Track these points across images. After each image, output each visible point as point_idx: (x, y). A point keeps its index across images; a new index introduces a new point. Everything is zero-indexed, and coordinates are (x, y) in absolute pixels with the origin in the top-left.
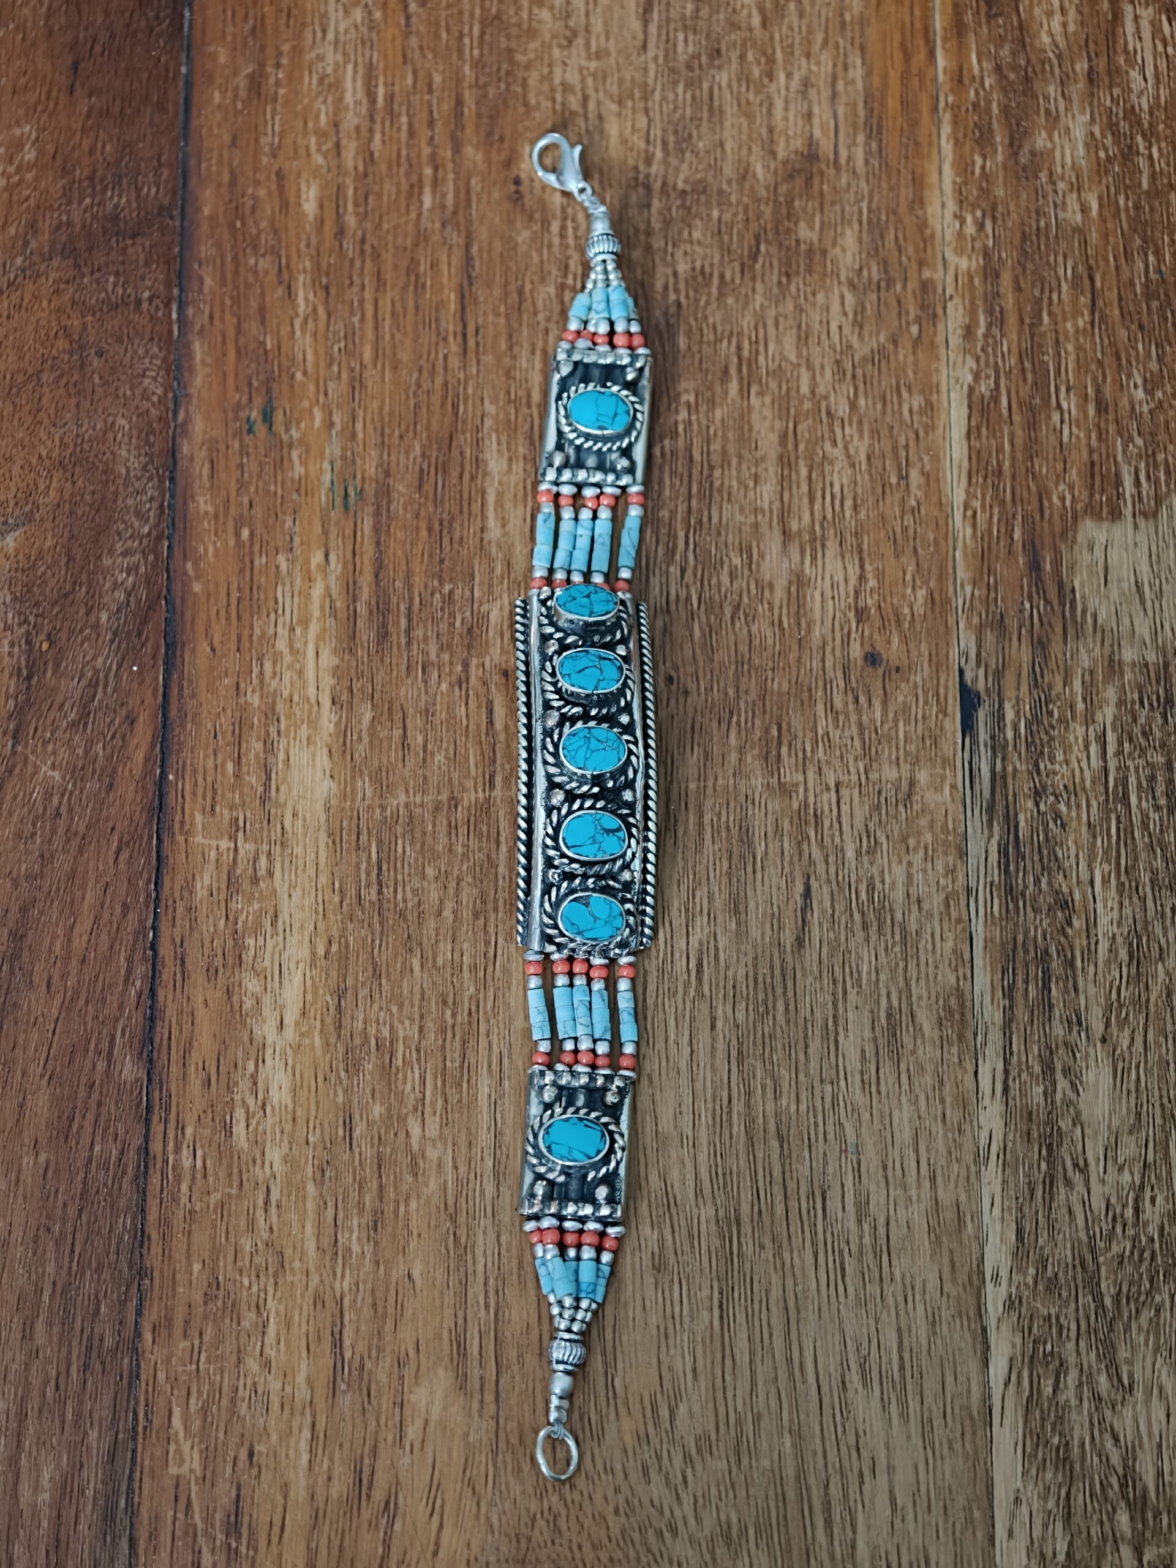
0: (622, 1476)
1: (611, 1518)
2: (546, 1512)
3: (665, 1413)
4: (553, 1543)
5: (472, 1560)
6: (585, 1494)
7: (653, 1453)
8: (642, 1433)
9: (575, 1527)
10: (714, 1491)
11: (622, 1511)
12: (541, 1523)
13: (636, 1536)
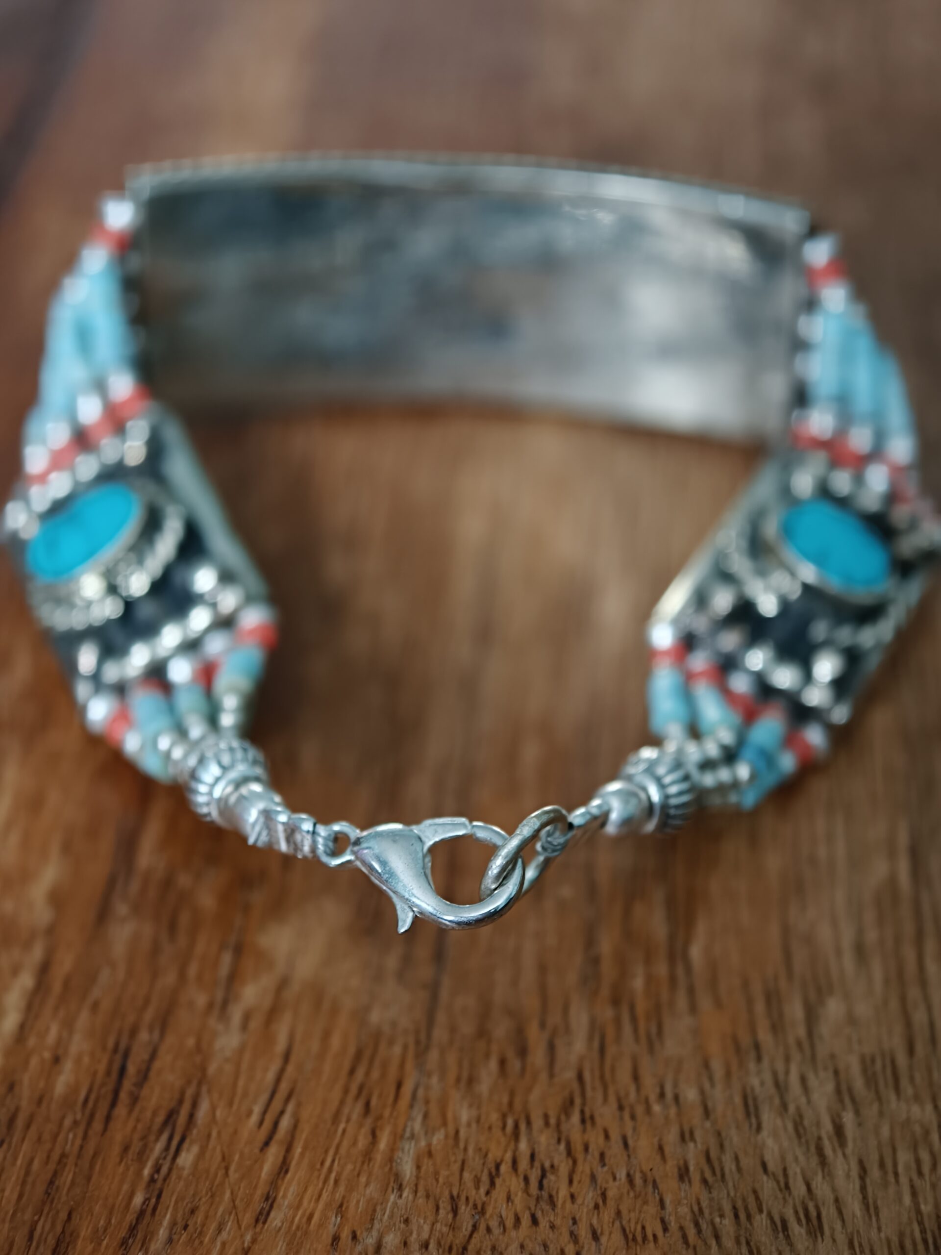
0: (699, 1112)
1: (670, 1187)
2: (523, 1164)
3: (795, 1010)
4: (535, 1221)
5: (345, 1234)
6: (615, 1136)
7: (768, 1077)
8: (746, 1040)
9: (588, 1197)
10: (904, 1157)
11: (695, 1177)
12: (509, 1182)
13: (727, 1225)
